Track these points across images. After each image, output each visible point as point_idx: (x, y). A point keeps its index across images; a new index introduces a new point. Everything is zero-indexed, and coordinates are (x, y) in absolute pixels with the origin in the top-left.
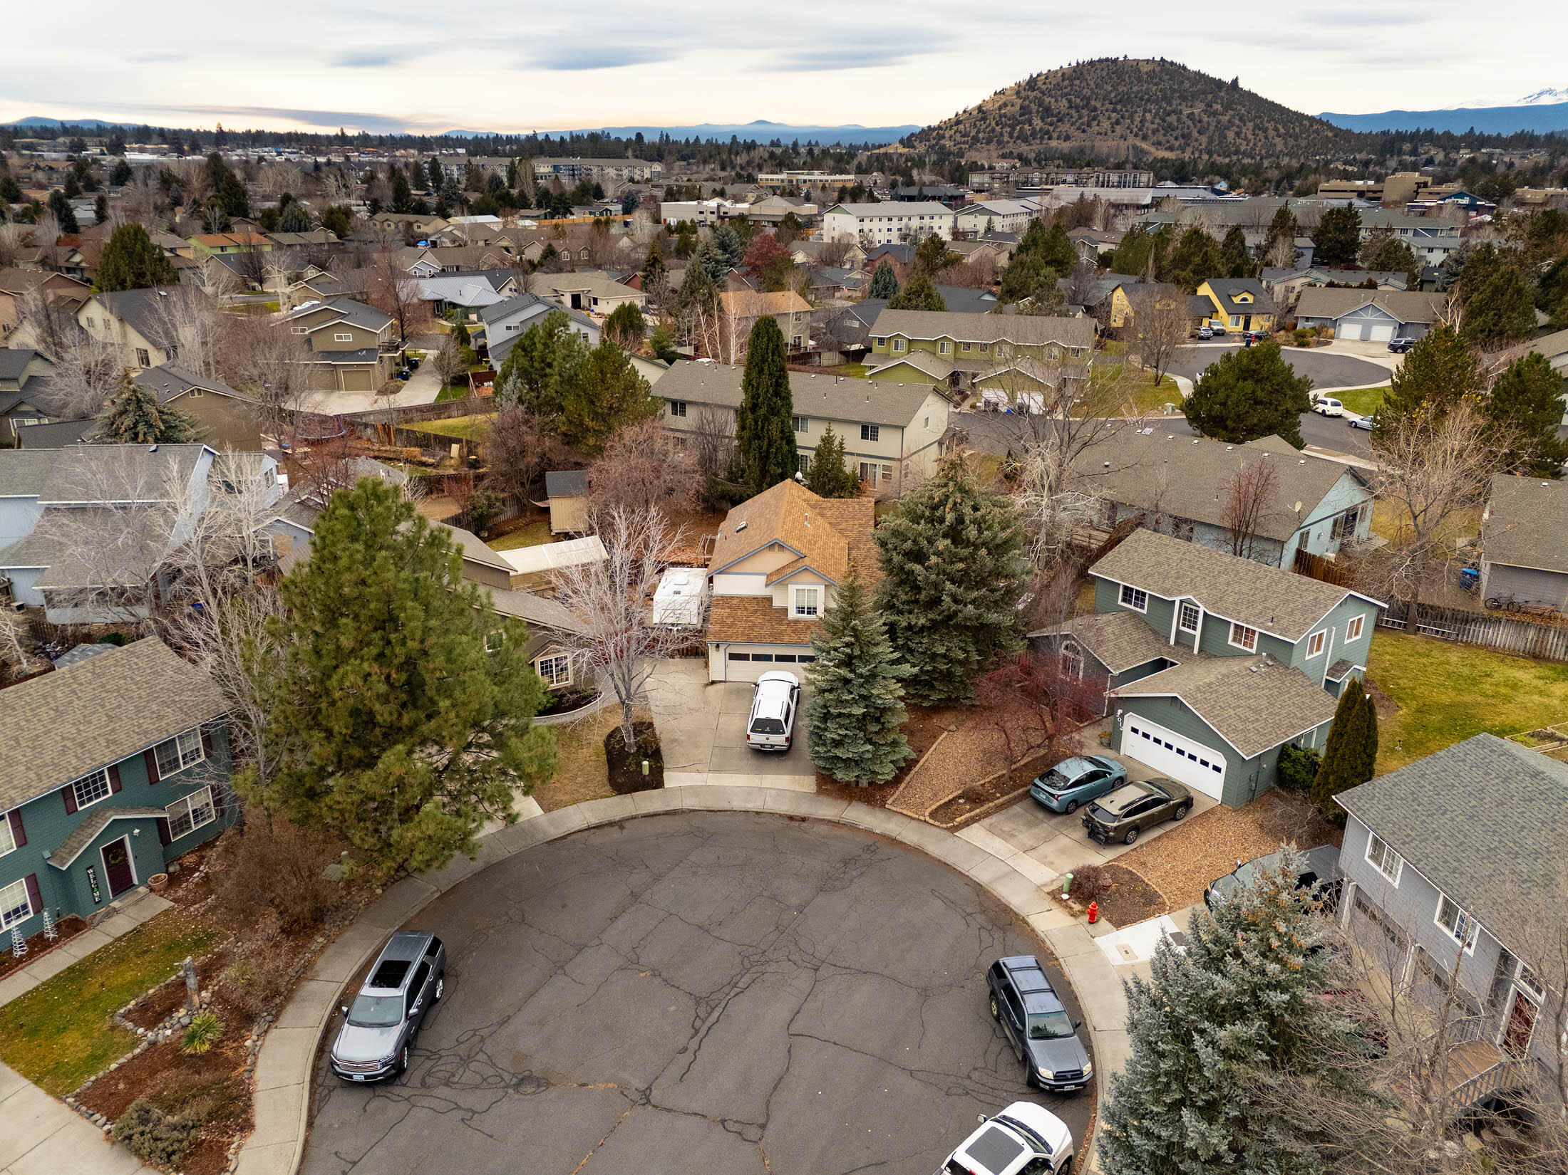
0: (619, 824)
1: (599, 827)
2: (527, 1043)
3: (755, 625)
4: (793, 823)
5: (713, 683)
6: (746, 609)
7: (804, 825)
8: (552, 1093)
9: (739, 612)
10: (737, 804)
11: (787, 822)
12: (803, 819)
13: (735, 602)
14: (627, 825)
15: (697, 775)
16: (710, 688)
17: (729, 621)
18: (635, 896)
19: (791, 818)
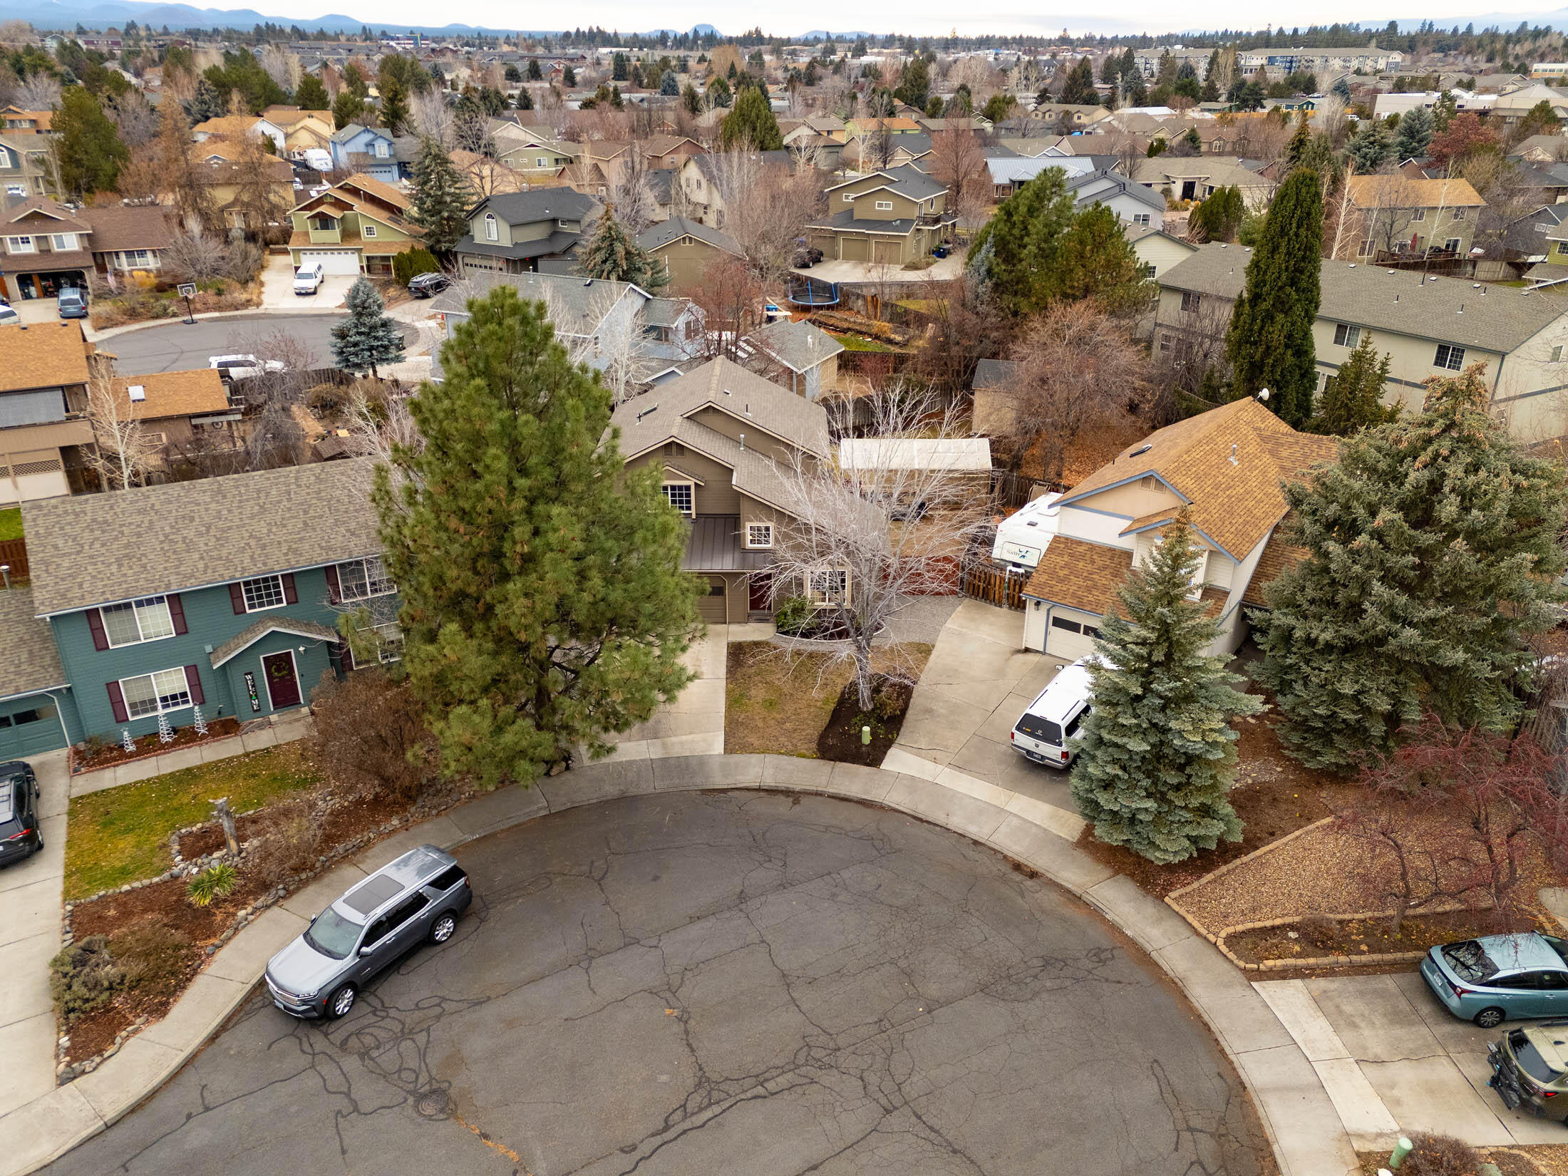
0: (793, 795)
1: (772, 791)
2: (477, 1045)
3: (1095, 587)
4: (1017, 877)
5: (1027, 650)
6: (1093, 562)
7: (1029, 883)
8: (446, 1129)
9: (1081, 564)
10: (957, 822)
11: (1006, 869)
12: (1033, 875)
13: (1081, 549)
14: (804, 800)
15: (929, 765)
16: (1020, 656)
17: (1061, 573)
18: (742, 897)
19: (1018, 867)
